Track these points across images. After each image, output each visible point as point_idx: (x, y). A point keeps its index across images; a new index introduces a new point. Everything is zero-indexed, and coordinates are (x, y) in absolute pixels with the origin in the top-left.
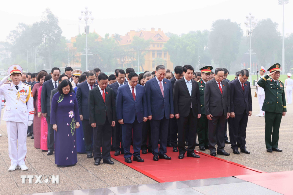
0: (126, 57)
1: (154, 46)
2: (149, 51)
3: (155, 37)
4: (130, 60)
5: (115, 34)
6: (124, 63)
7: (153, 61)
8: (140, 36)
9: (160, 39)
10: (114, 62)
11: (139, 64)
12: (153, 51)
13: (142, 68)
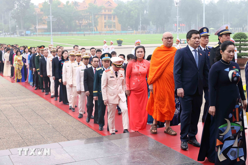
0: (84, 20)
1: (105, 11)
2: (102, 15)
3: (106, 4)
4: (87, 22)
5: (74, 2)
6: (82, 24)
7: (105, 23)
8: (94, 3)
9: (110, 5)
10: (74, 24)
11: (93, 25)
12: (105, 15)
13: (96, 28)
